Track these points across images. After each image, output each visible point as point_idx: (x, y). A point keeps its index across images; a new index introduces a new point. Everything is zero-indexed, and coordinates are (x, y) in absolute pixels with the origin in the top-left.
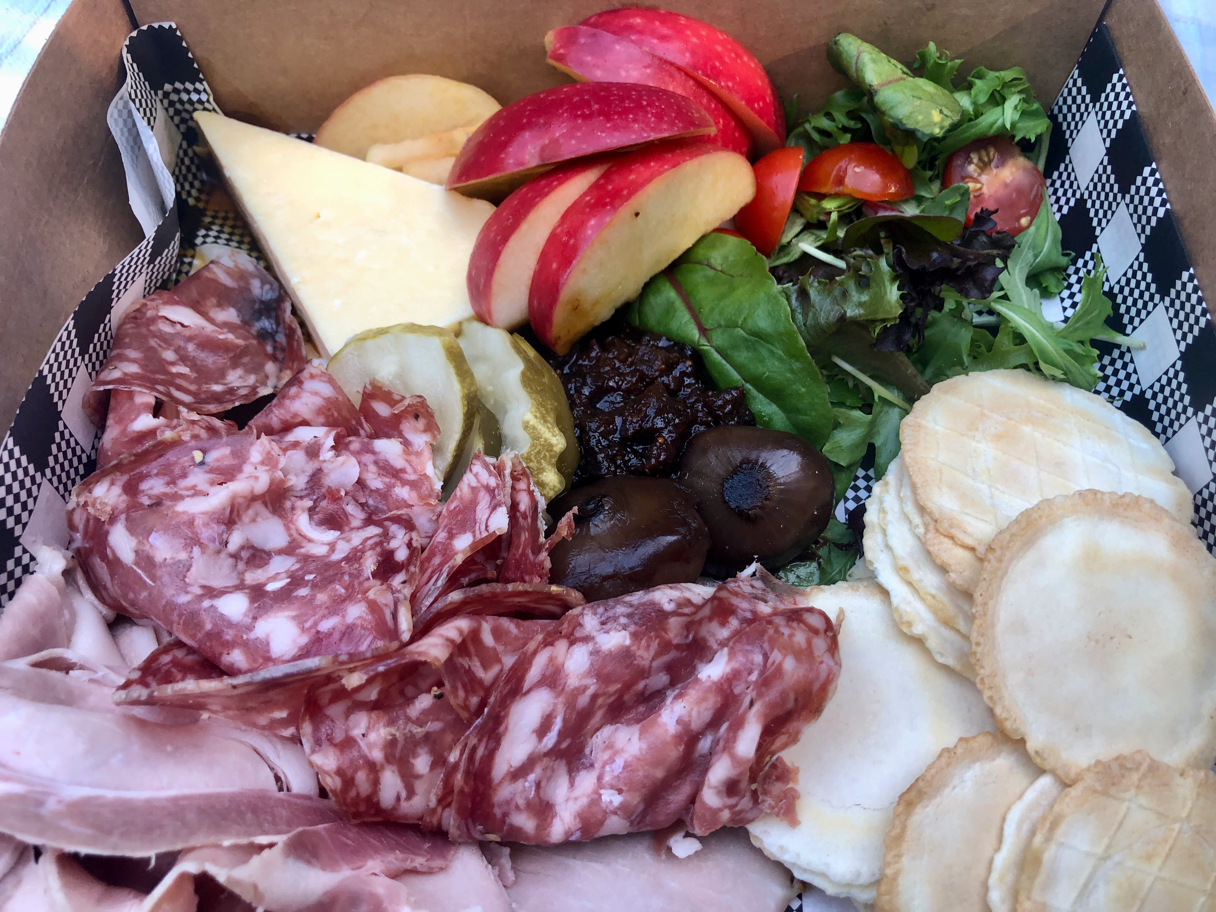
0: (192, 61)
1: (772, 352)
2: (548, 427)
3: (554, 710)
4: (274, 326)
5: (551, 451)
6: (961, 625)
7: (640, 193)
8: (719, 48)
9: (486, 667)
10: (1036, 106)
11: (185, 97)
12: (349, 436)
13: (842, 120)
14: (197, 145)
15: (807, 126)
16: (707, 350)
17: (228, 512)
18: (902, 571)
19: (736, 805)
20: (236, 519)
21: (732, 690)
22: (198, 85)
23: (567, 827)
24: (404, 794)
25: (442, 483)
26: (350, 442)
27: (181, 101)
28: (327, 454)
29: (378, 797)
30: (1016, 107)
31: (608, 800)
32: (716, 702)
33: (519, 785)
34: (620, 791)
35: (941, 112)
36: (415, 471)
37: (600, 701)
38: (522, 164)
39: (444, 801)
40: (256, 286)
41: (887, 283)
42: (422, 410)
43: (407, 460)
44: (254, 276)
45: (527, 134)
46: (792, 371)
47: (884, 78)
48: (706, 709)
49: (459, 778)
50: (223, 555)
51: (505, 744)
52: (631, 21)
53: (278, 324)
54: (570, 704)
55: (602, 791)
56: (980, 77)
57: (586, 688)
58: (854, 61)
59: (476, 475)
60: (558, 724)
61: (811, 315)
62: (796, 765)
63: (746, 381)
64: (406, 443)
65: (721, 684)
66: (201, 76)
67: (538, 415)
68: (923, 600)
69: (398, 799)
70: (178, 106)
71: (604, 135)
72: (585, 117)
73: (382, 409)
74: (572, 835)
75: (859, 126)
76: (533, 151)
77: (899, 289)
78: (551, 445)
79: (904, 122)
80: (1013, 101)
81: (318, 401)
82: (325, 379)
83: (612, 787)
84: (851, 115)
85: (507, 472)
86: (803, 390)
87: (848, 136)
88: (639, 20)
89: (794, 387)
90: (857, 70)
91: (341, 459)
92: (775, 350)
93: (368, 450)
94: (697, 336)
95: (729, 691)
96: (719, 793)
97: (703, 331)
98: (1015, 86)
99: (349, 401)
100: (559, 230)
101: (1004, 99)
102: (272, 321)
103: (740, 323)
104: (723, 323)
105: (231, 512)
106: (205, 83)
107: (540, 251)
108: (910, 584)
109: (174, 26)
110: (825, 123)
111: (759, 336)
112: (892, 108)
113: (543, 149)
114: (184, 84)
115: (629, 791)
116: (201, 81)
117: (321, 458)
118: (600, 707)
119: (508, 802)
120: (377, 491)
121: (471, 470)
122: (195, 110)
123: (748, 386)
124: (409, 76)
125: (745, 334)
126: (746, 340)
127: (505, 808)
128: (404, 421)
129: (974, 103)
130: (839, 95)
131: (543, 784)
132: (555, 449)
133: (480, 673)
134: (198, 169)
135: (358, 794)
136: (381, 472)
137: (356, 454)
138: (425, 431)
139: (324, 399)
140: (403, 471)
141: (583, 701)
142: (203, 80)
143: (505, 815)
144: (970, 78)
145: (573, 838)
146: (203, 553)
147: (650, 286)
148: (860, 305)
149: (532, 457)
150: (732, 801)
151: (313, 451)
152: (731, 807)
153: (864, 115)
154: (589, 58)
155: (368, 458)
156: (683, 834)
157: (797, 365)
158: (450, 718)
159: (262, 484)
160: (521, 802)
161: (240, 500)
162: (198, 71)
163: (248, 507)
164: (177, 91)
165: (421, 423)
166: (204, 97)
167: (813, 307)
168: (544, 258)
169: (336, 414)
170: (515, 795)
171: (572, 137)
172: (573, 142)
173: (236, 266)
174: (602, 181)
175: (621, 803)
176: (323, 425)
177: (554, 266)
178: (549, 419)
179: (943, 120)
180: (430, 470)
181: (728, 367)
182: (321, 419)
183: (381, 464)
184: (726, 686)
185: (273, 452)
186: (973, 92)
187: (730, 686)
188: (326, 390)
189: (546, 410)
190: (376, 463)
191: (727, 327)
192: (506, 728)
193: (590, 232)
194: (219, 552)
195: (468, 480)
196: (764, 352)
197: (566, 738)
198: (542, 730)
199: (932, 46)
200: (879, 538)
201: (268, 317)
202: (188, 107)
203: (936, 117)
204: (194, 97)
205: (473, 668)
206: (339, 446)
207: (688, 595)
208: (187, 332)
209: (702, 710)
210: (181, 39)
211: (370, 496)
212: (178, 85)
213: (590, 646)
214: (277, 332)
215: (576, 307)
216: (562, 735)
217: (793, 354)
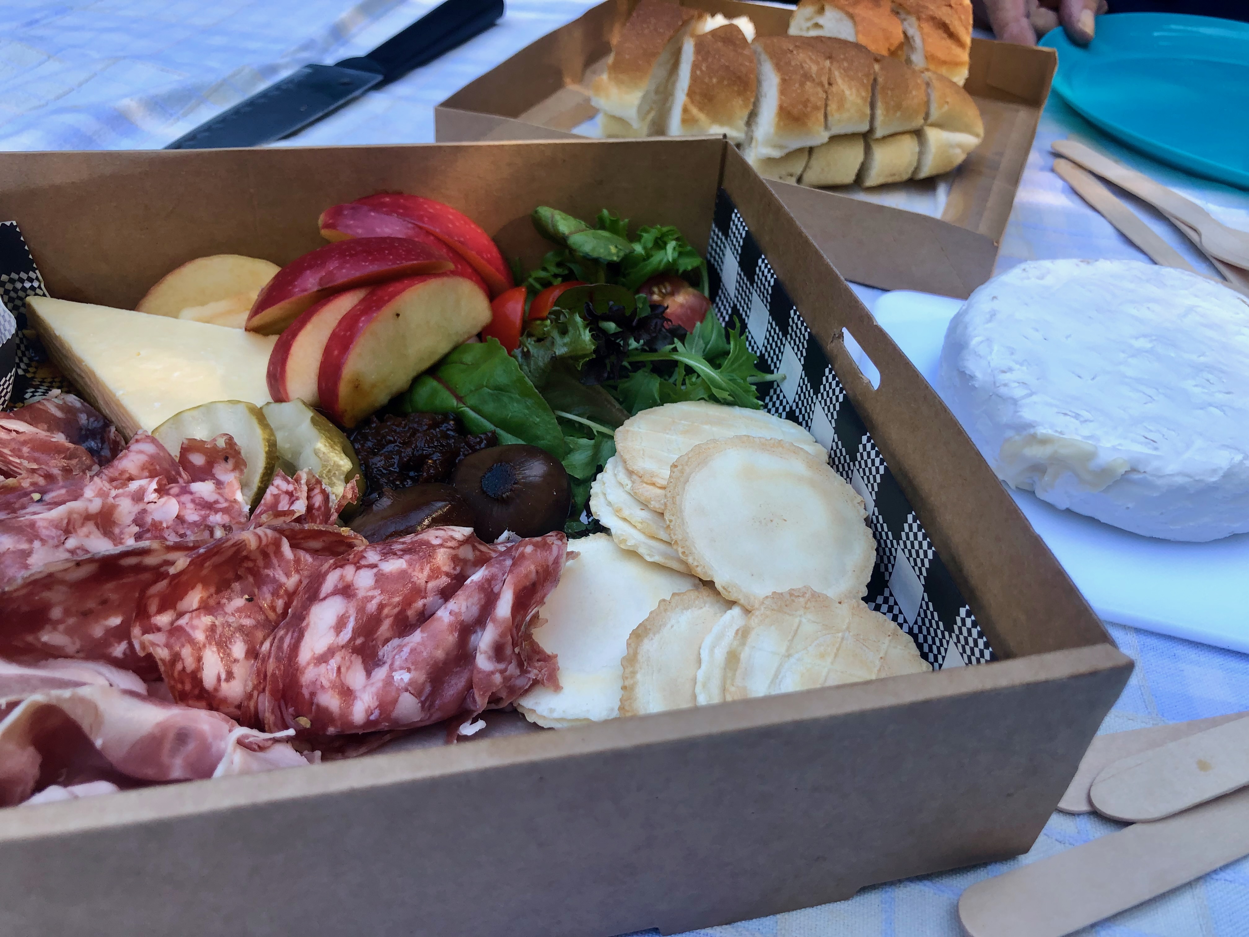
0: (28, 253)
1: (511, 398)
2: (336, 453)
3: (347, 612)
4: (100, 445)
5: (340, 470)
6: (663, 535)
7: (398, 298)
8: (451, 217)
9: (288, 575)
10: (689, 248)
11: (19, 285)
12: (169, 484)
13: (554, 270)
14: (27, 329)
15: (531, 280)
16: (464, 410)
17: (65, 521)
18: (617, 512)
19: (505, 670)
20: (72, 530)
21: (492, 590)
22: (32, 274)
23: (367, 705)
24: (223, 676)
25: (249, 507)
26: (170, 489)
27: (15, 290)
28: (151, 495)
29: (201, 674)
30: (674, 248)
31: (399, 678)
32: (480, 599)
33: (323, 667)
34: (409, 670)
35: (616, 247)
36: (226, 500)
37: (386, 611)
38: (305, 290)
39: (260, 687)
40: (83, 419)
41: (581, 330)
42: (231, 452)
43: (219, 493)
44: (81, 412)
45: (308, 272)
46: (528, 408)
47: (573, 229)
48: (473, 604)
49: (271, 665)
50: (61, 549)
51: (307, 635)
52: (382, 200)
53: (103, 442)
54: (361, 610)
55: (394, 674)
56: (647, 231)
57: (373, 597)
58: (550, 222)
59: (277, 487)
60: (351, 624)
61: (532, 363)
62: (555, 653)
63: (497, 427)
64: (219, 484)
65: (483, 584)
66: (35, 265)
67: (327, 444)
68: (635, 527)
69: (219, 679)
70: (12, 294)
71: (367, 264)
72: (351, 256)
73: (198, 460)
74: (372, 714)
75: (566, 272)
76: (314, 281)
77: (590, 332)
78: (339, 466)
79: (591, 254)
80: (671, 245)
81: (143, 458)
82: (149, 440)
83: (402, 668)
84: (559, 265)
85: (303, 481)
86: (538, 420)
87: (560, 279)
88: (388, 200)
89: (531, 419)
90: (553, 226)
91: (163, 500)
92: (513, 396)
93: (185, 491)
94: (455, 403)
95: (490, 590)
96: (489, 658)
97: (460, 399)
98: (672, 235)
99: (170, 455)
100: (337, 330)
101: (665, 244)
102: (99, 441)
103: (485, 383)
104: (473, 388)
105: (68, 524)
106: (37, 271)
107: (324, 347)
108: (625, 520)
109: (15, 223)
110: (542, 274)
111: (500, 389)
112: (580, 247)
113: (321, 279)
114: (19, 274)
115: (415, 669)
116: (34, 270)
117: (146, 500)
118: (387, 616)
119: (314, 683)
120: (195, 523)
121: (273, 485)
122: (27, 295)
123: (499, 431)
124: (211, 257)
125: (490, 391)
126: (492, 395)
127: (311, 689)
128: (215, 465)
129: (645, 248)
130: (550, 255)
131: (343, 670)
132: (342, 469)
133: (283, 579)
134: (27, 348)
135: (184, 668)
136: (198, 507)
137: (177, 496)
138: (234, 470)
139: (148, 455)
140: (216, 502)
141: (372, 607)
142: (37, 269)
143: (313, 694)
144: (638, 233)
145: (372, 717)
146: (43, 545)
147: (417, 380)
148: (565, 345)
149: (324, 475)
150: (502, 666)
151: (138, 497)
152: (502, 672)
153: (569, 265)
154: (352, 222)
155: (186, 498)
156: (470, 722)
157: (529, 402)
158: (261, 617)
159: (95, 506)
160: (326, 683)
161: (75, 516)
162: (32, 261)
163: (83, 525)
164: (12, 281)
165: (230, 464)
166: (36, 284)
167: (533, 356)
168: (327, 351)
169: (158, 467)
170: (319, 675)
171: (343, 268)
172: (344, 271)
173: (65, 403)
174: (368, 296)
175: (410, 680)
176: (147, 478)
177: (336, 353)
178: (336, 447)
179: (618, 252)
180: (239, 496)
181: (482, 420)
182: (146, 473)
183: (197, 501)
184: (486, 586)
185: (104, 488)
186: (642, 241)
187: (490, 585)
188: (149, 448)
189: (334, 442)
190: (193, 501)
191: (476, 390)
192: (308, 625)
193: (361, 325)
194: (57, 547)
195: (271, 491)
196: (505, 399)
197: (359, 636)
198: (340, 625)
199: (605, 212)
200: (602, 499)
201: (94, 439)
202: (21, 294)
203: (613, 250)
204: (27, 285)
205: (277, 576)
206: (161, 491)
207: (450, 533)
208: (22, 438)
209: (469, 604)
210: (20, 234)
211: (188, 528)
212: (14, 276)
213: (375, 570)
214: (102, 449)
215: (357, 386)
216: (356, 633)
217: (525, 393)
